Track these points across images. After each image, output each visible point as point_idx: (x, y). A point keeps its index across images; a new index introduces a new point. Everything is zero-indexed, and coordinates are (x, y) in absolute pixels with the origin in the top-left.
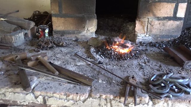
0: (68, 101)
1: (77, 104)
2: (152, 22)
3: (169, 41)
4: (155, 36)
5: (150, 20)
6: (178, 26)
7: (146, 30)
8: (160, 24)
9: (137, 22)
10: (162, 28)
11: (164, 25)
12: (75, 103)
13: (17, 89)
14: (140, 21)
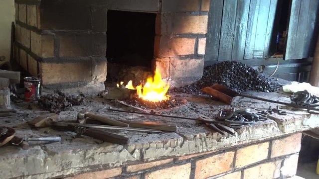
0: (167, 148)
1: (176, 150)
2: (174, 61)
3: (193, 84)
4: (179, 80)
5: (172, 59)
6: (199, 65)
7: (168, 73)
8: (182, 63)
9: (157, 63)
10: (184, 69)
11: (186, 65)
12: (173, 150)
13: (107, 147)
14: (160, 61)
